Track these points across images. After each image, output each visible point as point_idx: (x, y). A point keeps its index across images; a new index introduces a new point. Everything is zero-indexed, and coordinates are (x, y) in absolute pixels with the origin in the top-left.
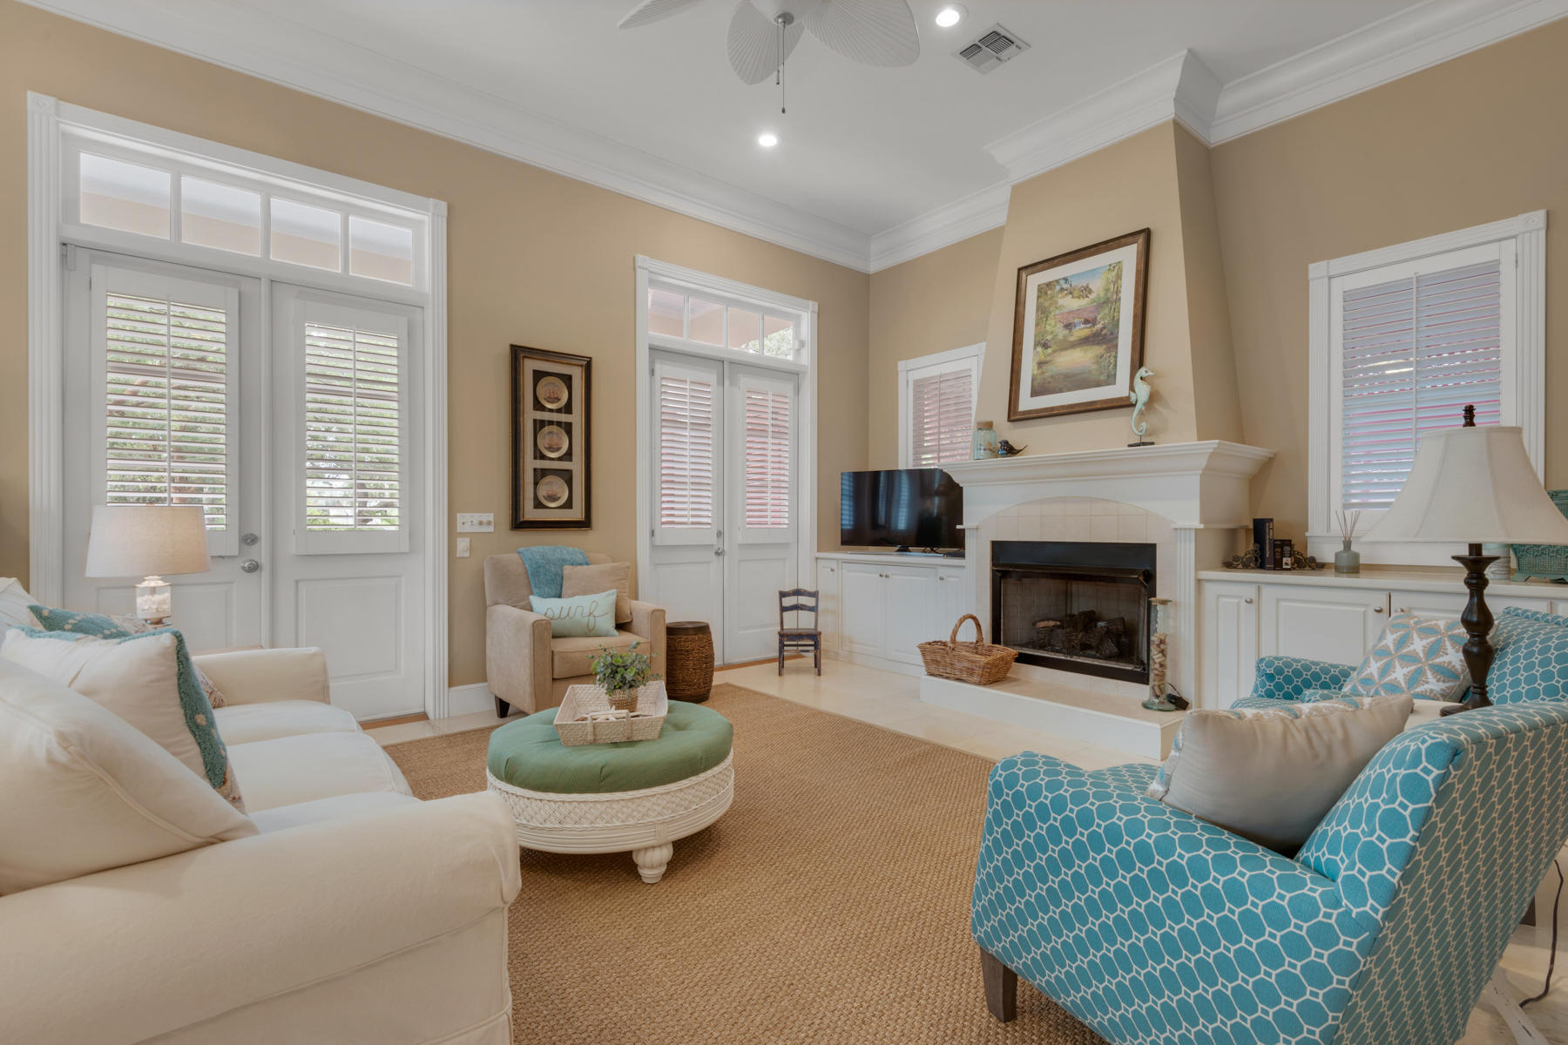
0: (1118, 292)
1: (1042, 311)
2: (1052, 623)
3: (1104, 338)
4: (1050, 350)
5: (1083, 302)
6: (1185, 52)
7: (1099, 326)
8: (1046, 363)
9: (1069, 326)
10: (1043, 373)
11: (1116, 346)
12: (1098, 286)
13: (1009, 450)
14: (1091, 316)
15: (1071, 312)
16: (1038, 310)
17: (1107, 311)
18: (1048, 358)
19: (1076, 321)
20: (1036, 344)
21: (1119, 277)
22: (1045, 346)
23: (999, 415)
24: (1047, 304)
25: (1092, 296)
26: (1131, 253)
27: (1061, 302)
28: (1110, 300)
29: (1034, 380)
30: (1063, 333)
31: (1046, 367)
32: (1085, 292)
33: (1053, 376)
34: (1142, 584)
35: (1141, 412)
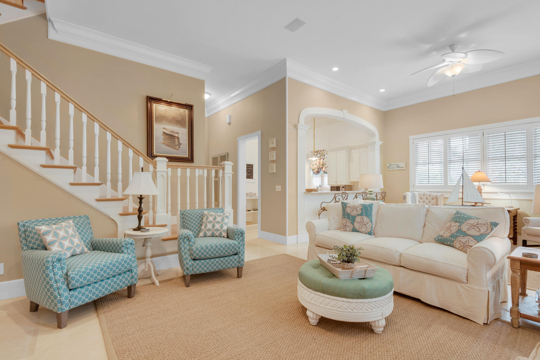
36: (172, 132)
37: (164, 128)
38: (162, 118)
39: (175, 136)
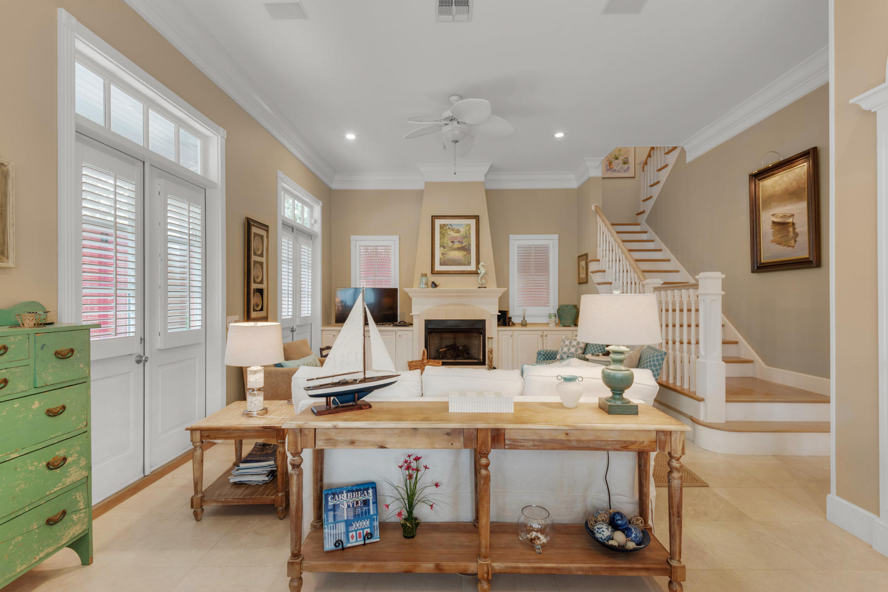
0: (470, 234)
1: (442, 235)
2: (444, 349)
3: (466, 249)
4: (446, 250)
5: (457, 235)
6: (491, 164)
7: (464, 245)
8: (445, 254)
9: (453, 242)
10: (444, 257)
11: (470, 253)
12: (462, 230)
13: (435, 285)
14: (461, 240)
15: (453, 237)
16: (440, 233)
17: (466, 240)
18: (446, 252)
19: (456, 241)
20: (441, 246)
21: (470, 229)
22: (444, 247)
23: (429, 271)
24: (444, 232)
25: (461, 233)
26: (473, 222)
27: (449, 232)
28: (467, 237)
29: (440, 260)
30: (450, 244)
31: (445, 255)
32: (458, 231)
33: (448, 259)
34: (481, 334)
35: (482, 277)
36: (785, 216)
37: (773, 215)
38: (771, 199)
39: (788, 223)
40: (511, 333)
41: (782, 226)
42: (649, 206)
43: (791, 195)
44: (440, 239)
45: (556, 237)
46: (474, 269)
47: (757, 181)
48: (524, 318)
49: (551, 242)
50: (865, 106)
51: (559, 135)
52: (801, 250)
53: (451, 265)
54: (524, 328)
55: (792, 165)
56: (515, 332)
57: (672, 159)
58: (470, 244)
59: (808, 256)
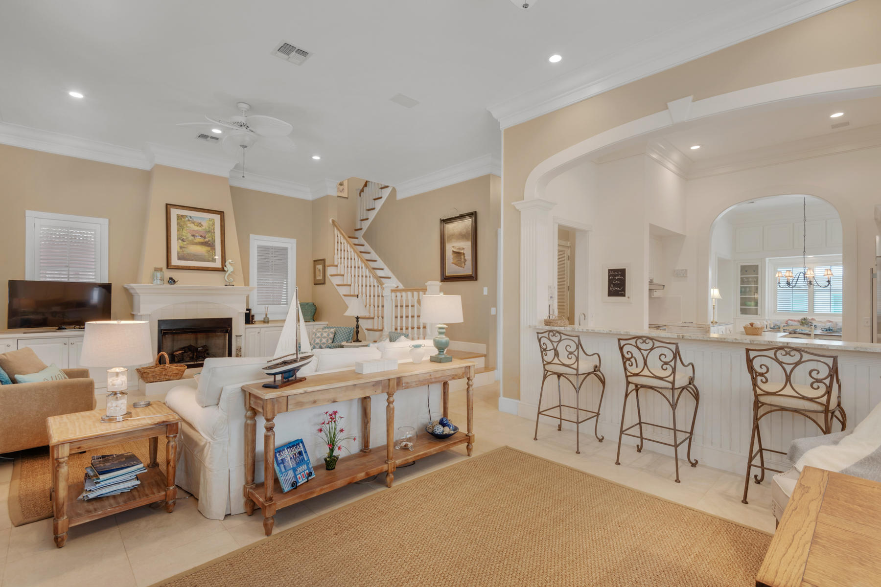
0: (214, 229)
1: (180, 227)
2: (181, 352)
3: (210, 245)
4: (185, 243)
5: (199, 229)
7: (207, 240)
8: (184, 247)
9: (193, 236)
10: (183, 251)
11: (215, 249)
12: (205, 225)
13: (172, 281)
14: (204, 235)
15: (194, 230)
16: (177, 224)
17: (210, 235)
18: (185, 246)
19: (197, 235)
20: (178, 239)
21: (213, 224)
22: (183, 240)
23: (163, 265)
24: (182, 223)
25: (203, 228)
26: (217, 218)
27: (189, 225)
28: (211, 231)
29: (178, 253)
30: (191, 238)
31: (184, 249)
32: (200, 225)
33: (188, 254)
34: (227, 332)
35: (229, 274)
36: (459, 249)
37: (453, 247)
38: (453, 237)
39: (461, 253)
40: (258, 330)
41: (458, 254)
42: (366, 225)
43: (462, 236)
44: (178, 231)
45: (294, 241)
46: (220, 266)
47: (444, 224)
48: (266, 315)
49: (290, 244)
50: (517, 208)
51: (316, 158)
52: (467, 270)
53: (192, 260)
54: (266, 325)
55: (464, 219)
56: (262, 329)
57: (386, 193)
58: (215, 240)
59: (471, 274)
